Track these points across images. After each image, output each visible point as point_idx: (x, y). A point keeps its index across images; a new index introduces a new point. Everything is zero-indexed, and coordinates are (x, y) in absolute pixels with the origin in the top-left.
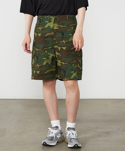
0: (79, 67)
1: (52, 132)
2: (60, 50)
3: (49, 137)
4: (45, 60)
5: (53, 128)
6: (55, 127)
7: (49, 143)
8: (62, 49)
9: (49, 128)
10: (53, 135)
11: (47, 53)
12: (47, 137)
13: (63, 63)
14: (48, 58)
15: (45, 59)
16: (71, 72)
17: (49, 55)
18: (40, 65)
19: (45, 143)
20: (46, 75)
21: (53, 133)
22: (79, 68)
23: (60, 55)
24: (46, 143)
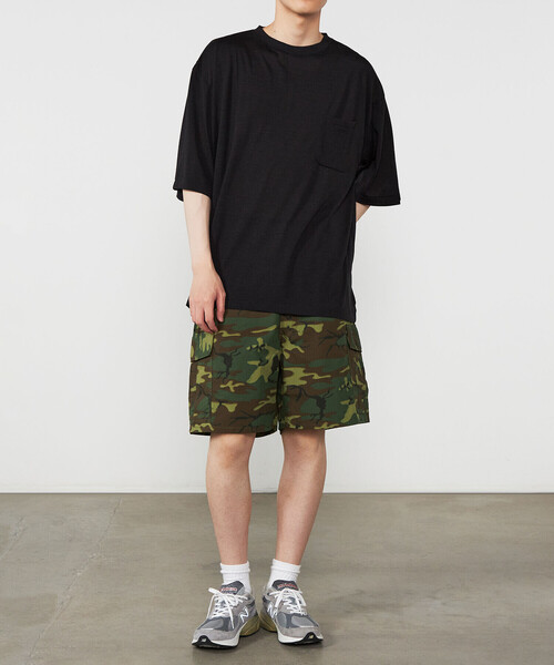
0: (359, 383)
1: (224, 602)
2: (300, 334)
3: (215, 619)
4: (255, 367)
5: (224, 589)
6: (230, 585)
7: (218, 640)
8: (308, 331)
9: (211, 590)
10: (228, 612)
11: (263, 345)
12: (209, 620)
13: (316, 377)
14: (263, 363)
15: (257, 363)
16: (343, 403)
17: (267, 352)
18: (237, 385)
19: (204, 640)
20: (255, 418)
21: (226, 604)
22: (359, 387)
23: (302, 351)
24: (208, 641)
